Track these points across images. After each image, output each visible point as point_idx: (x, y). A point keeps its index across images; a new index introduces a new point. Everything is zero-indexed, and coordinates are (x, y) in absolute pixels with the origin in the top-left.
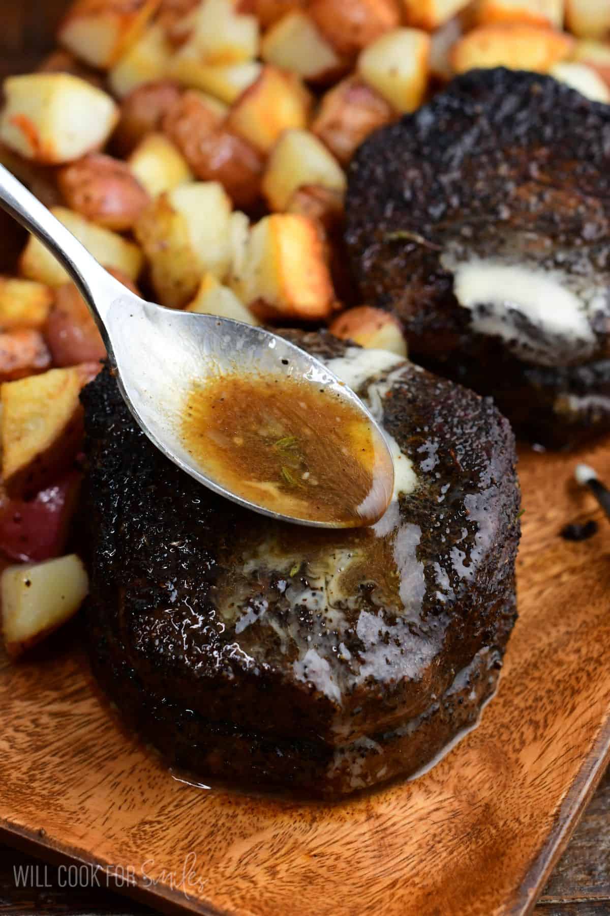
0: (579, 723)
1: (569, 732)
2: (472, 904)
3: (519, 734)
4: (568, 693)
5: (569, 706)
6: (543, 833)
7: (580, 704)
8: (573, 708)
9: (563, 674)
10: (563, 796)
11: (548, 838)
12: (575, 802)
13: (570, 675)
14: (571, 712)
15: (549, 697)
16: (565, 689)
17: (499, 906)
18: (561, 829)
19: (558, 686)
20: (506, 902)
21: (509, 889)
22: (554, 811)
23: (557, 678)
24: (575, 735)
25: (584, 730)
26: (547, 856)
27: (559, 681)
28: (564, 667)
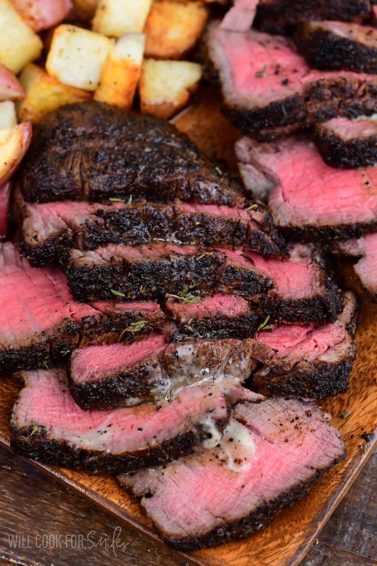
0: (368, 409)
1: (361, 415)
2: (284, 526)
3: (331, 407)
4: (365, 383)
5: (364, 394)
6: (333, 486)
7: (371, 395)
8: (366, 397)
9: (365, 368)
10: (349, 462)
11: (336, 490)
12: (356, 466)
13: (369, 370)
14: (365, 399)
15: (353, 384)
16: (364, 380)
17: (299, 532)
18: (344, 484)
19: (360, 377)
20: (304, 530)
21: (307, 521)
22: (342, 471)
23: (361, 370)
24: (364, 417)
25: (370, 415)
26: (333, 502)
27: (361, 373)
28: (366, 363)
